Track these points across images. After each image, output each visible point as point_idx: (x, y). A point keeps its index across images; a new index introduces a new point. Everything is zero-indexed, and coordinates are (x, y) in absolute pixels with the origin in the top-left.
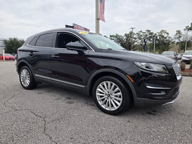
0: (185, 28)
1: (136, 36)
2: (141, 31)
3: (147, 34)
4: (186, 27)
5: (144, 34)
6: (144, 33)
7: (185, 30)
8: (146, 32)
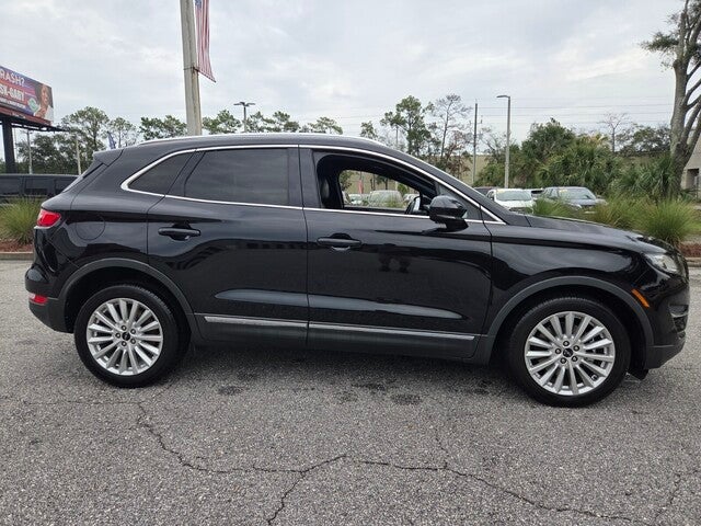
0: (384, 117)
1: (242, 129)
2: (259, 115)
3: (277, 125)
4: (386, 114)
5: (269, 125)
6: (268, 121)
7: (383, 122)
8: (275, 119)
